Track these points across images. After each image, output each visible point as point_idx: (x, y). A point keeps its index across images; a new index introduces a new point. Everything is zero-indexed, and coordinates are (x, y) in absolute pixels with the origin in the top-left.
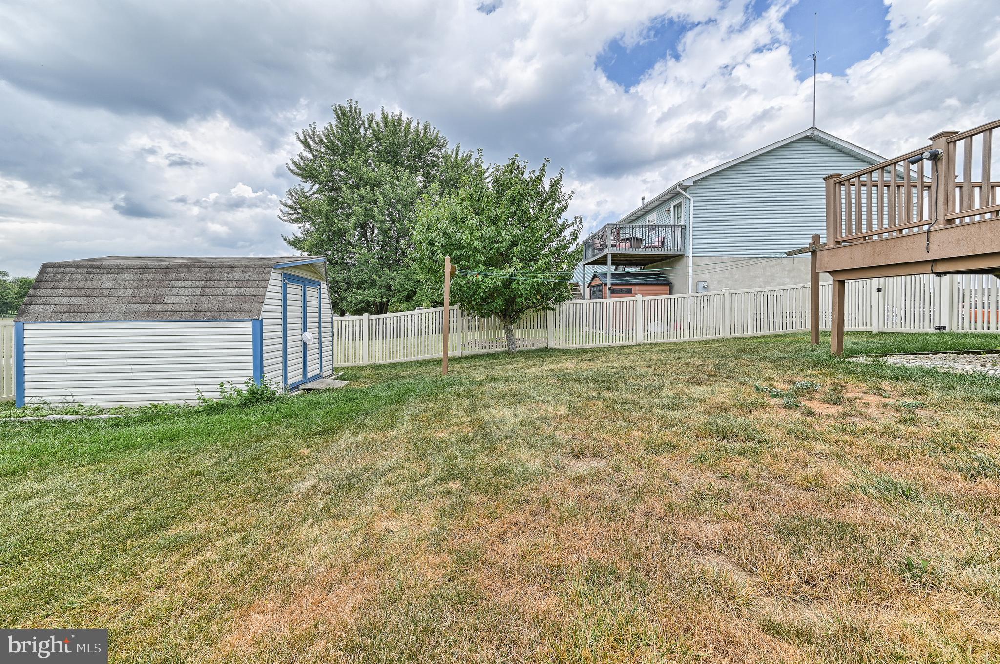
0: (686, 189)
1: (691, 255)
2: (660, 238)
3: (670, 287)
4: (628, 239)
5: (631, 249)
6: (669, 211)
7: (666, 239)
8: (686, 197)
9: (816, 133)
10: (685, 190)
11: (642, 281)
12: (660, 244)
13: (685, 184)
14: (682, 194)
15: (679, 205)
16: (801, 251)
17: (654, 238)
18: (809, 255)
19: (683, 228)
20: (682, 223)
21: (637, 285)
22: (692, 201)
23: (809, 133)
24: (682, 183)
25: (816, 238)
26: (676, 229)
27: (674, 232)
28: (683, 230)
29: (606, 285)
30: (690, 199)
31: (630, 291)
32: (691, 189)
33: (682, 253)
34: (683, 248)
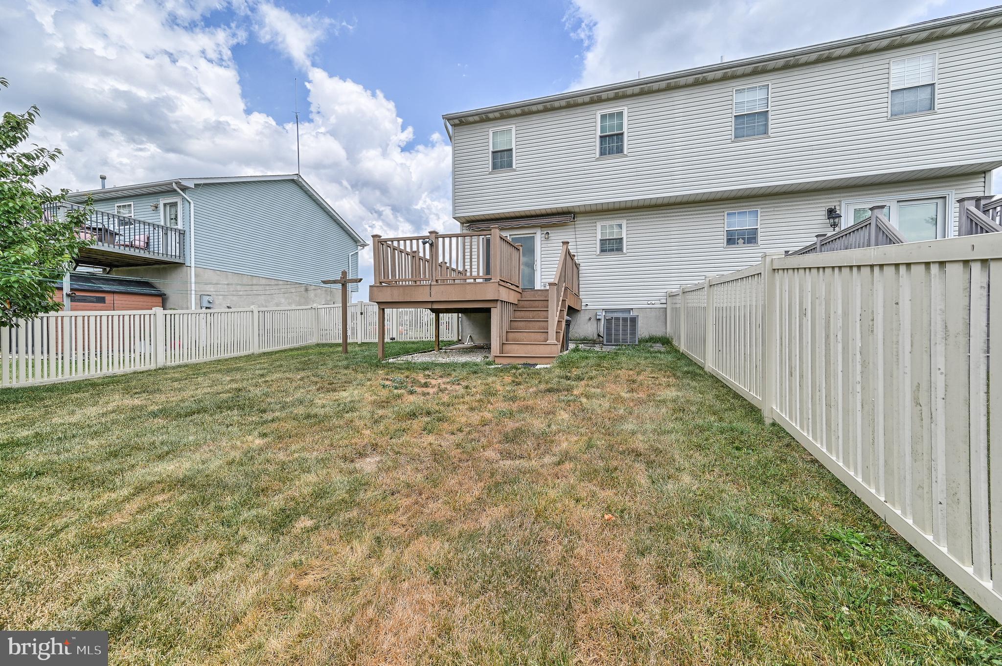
0: (184, 189)
1: (193, 265)
2: (142, 236)
3: (163, 299)
4: (94, 229)
5: (100, 243)
6: (156, 207)
7: (151, 241)
8: (184, 198)
9: (300, 180)
10: (182, 190)
11: (121, 288)
12: (142, 244)
13: (184, 183)
14: (179, 193)
15: (174, 205)
16: (335, 282)
17: (132, 234)
18: (339, 286)
19: (182, 233)
20: (180, 226)
21: (114, 292)
22: (192, 205)
23: (295, 178)
24: (180, 181)
25: (344, 273)
26: (169, 232)
27: (166, 234)
28: (181, 236)
29: (61, 289)
30: (190, 203)
31: (102, 300)
32: (190, 192)
33: (181, 261)
34: (182, 255)
